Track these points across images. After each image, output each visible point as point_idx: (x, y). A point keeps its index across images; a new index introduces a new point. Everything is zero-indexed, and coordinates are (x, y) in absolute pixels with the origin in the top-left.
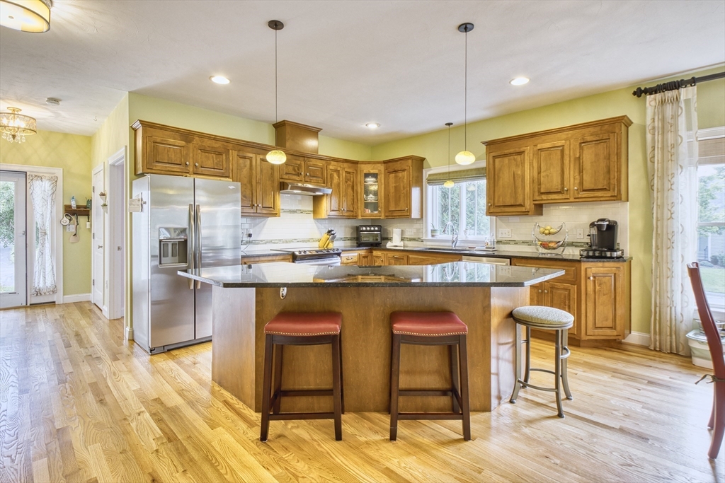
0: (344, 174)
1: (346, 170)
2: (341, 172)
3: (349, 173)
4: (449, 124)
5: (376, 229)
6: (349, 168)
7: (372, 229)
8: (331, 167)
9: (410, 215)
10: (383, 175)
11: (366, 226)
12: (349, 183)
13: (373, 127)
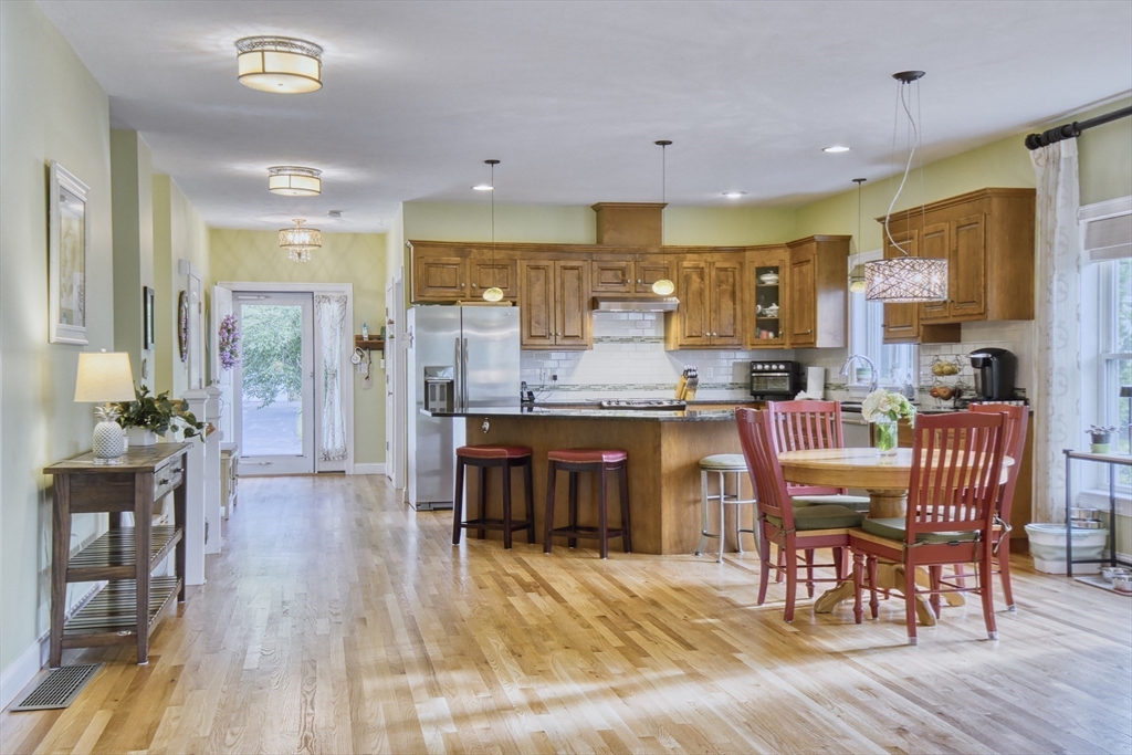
0: (713, 273)
1: (718, 265)
2: (706, 270)
3: (726, 269)
4: (859, 181)
5: (782, 367)
6: (725, 260)
7: (774, 367)
8: (686, 264)
9: (815, 343)
10: (788, 269)
11: (763, 363)
12: (724, 287)
13: (734, 196)
